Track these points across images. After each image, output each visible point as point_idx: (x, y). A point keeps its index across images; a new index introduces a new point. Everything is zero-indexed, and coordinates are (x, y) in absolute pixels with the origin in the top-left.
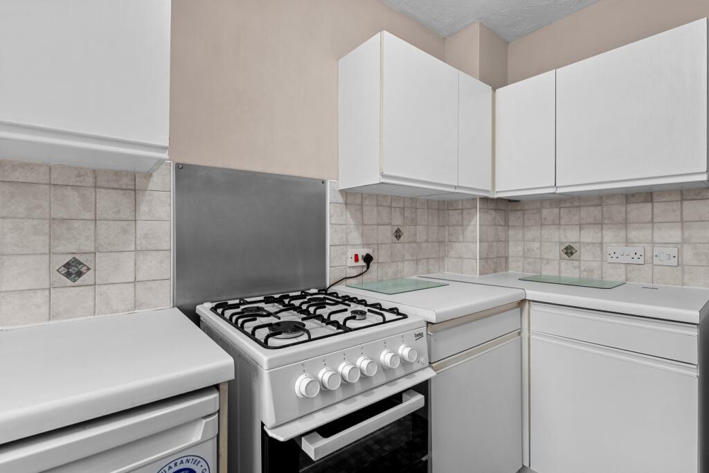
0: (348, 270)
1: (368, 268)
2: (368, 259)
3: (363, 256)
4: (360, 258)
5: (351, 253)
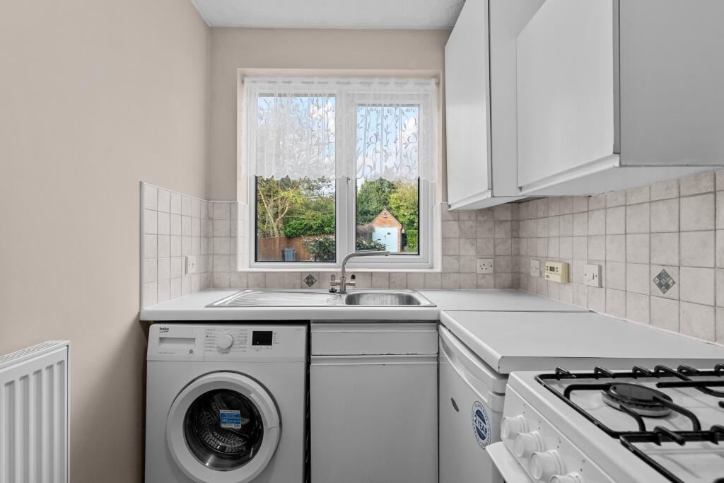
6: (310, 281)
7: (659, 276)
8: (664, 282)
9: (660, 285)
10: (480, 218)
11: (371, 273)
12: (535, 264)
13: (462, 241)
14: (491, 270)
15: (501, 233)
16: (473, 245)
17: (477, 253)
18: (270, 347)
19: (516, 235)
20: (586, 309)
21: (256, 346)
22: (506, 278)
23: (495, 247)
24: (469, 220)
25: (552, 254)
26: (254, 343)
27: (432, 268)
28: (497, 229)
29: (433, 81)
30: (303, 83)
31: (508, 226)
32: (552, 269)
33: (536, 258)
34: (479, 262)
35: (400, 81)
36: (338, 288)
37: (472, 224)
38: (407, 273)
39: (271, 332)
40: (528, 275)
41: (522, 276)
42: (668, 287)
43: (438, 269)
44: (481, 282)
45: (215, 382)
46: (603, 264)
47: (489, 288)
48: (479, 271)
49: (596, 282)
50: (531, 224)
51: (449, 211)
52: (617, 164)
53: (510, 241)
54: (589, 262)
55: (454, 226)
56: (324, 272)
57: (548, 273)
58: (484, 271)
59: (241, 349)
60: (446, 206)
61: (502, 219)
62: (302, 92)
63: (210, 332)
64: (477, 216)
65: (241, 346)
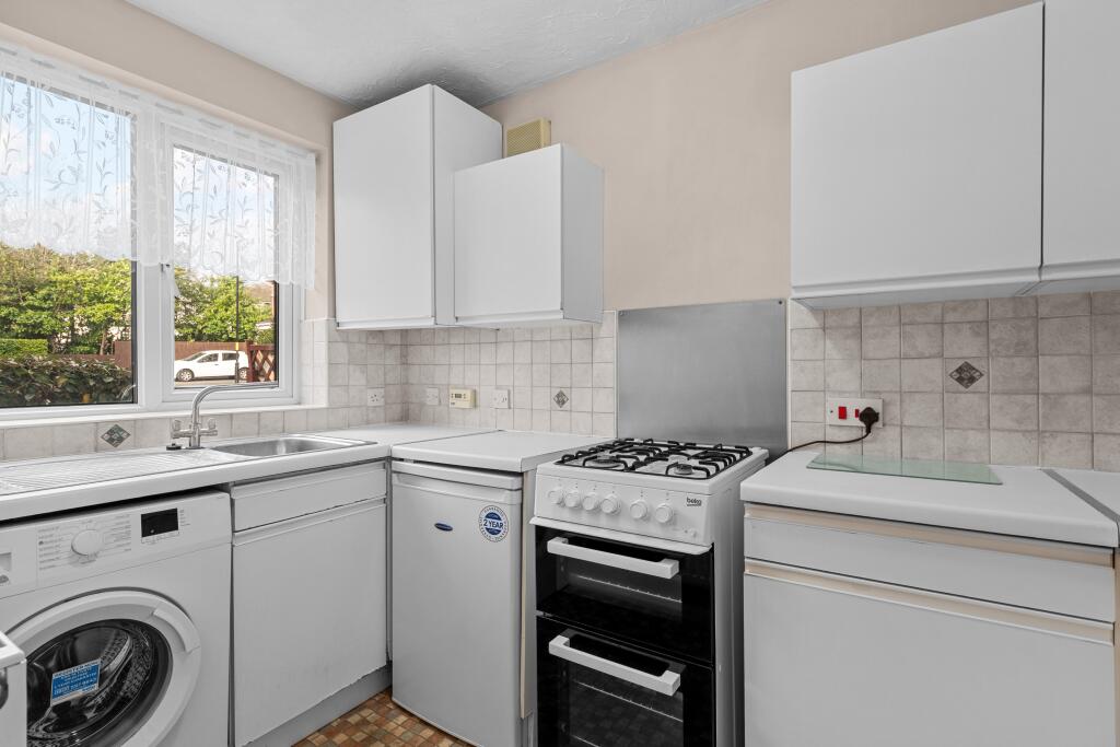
0: (829, 430)
1: (868, 431)
2: (869, 417)
3: (857, 411)
4: (851, 413)
5: (835, 403)
6: (115, 436)
7: (558, 396)
8: (561, 399)
9: (558, 402)
10: (371, 341)
11: (231, 415)
12: (432, 392)
13: (351, 367)
14: (381, 402)
15: (392, 358)
16: (363, 372)
17: (368, 381)
18: (175, 532)
19: (404, 362)
20: (493, 429)
21: (151, 537)
22: (396, 410)
23: (385, 374)
24: (359, 342)
25: (454, 381)
26: (145, 533)
27: (299, 403)
28: (387, 354)
29: (312, 157)
30: (81, 78)
31: (397, 350)
32: (458, 396)
33: (434, 386)
34: (371, 393)
35: (266, 139)
36: (183, 442)
37: (363, 347)
38: (259, 414)
39: (175, 510)
40: (422, 405)
41: (412, 406)
42: (564, 402)
43: (323, 404)
44: (371, 416)
45: (82, 614)
46: (511, 389)
47: (379, 422)
48: (370, 403)
49: (505, 405)
50: (427, 350)
51: (338, 331)
52: (562, 317)
53: (399, 367)
54: (498, 388)
55: (343, 348)
56: (143, 420)
57: (454, 400)
58: (375, 404)
59: (123, 548)
60: (333, 325)
61: (392, 342)
62: (80, 93)
63: (48, 533)
64: (367, 338)
65: (118, 543)
